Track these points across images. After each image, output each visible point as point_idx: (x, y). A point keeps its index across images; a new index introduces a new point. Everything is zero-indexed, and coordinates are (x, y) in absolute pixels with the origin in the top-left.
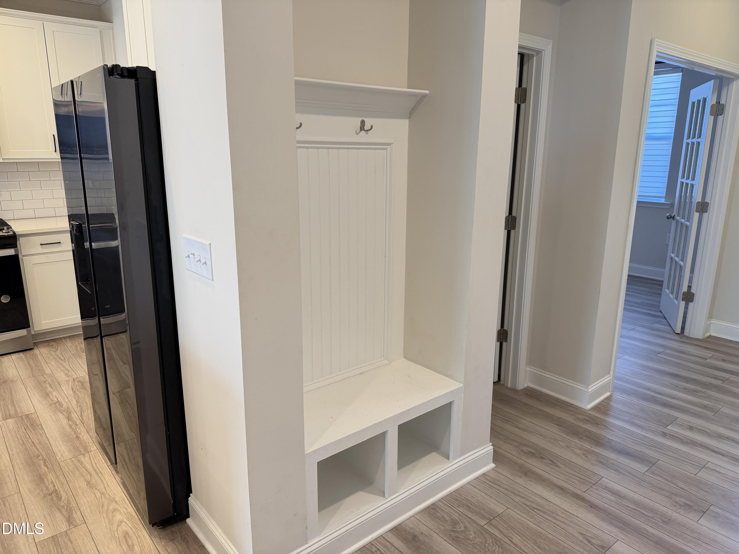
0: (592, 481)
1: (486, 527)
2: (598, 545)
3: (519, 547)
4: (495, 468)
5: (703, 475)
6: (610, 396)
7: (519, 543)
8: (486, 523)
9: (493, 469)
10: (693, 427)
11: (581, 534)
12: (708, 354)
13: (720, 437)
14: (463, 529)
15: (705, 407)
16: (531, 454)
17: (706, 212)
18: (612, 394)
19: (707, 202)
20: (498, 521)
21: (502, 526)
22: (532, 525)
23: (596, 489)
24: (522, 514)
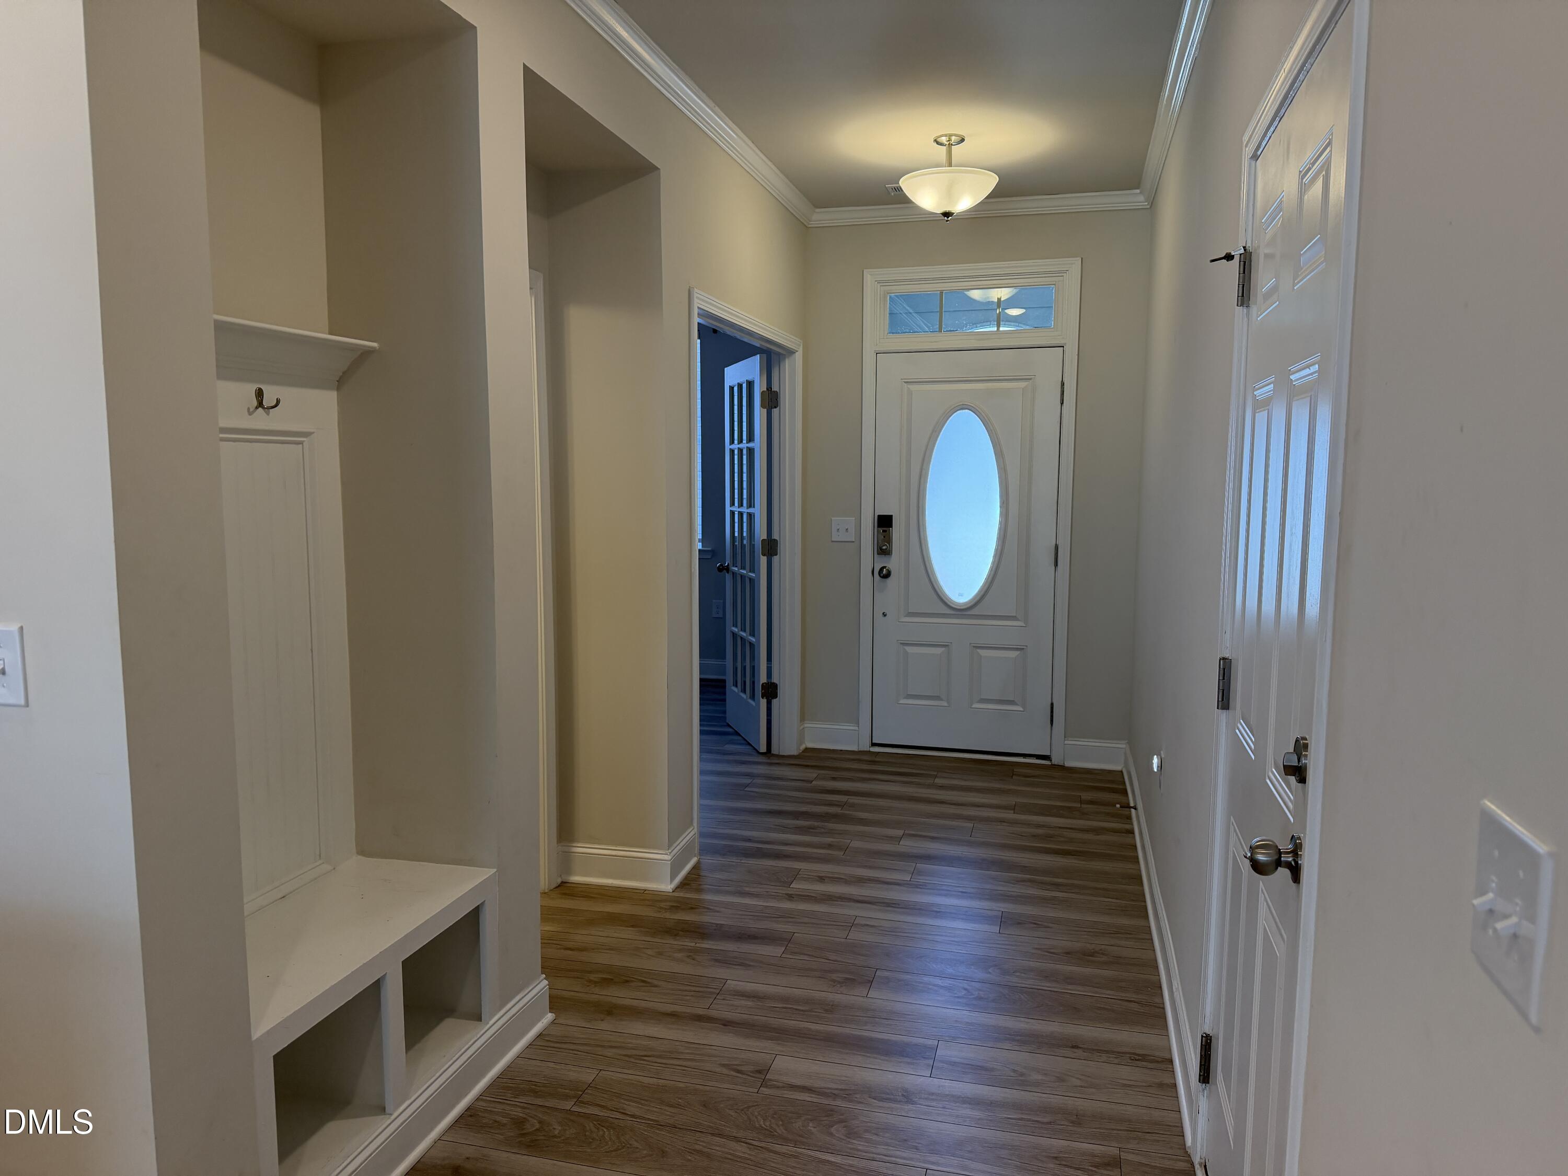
0: (714, 990)
1: (575, 1109)
2: (752, 1072)
3: (639, 1117)
4: (555, 1019)
5: (855, 935)
6: (698, 863)
7: (637, 1111)
8: (573, 1103)
9: (553, 1022)
10: (823, 877)
11: (724, 1065)
12: (811, 774)
13: (861, 881)
14: (537, 1126)
15: (830, 846)
16: (607, 982)
17: (776, 555)
18: (699, 859)
19: (775, 540)
20: (591, 1094)
21: (602, 1099)
22: (647, 1080)
23: (724, 999)
24: (625, 1071)
